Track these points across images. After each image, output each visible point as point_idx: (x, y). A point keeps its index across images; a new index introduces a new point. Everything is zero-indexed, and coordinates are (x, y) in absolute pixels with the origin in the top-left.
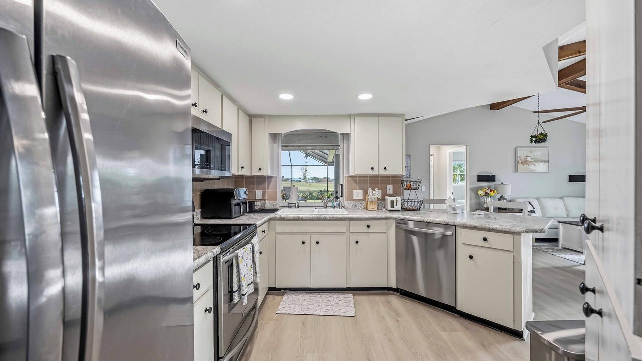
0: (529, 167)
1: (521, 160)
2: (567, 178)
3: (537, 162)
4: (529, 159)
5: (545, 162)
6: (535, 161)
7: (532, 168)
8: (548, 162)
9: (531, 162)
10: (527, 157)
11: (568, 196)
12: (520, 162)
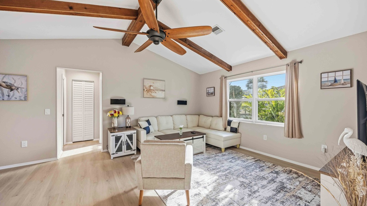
0: (152, 94)
1: (146, 88)
2: (176, 102)
3: (157, 90)
4: (152, 88)
5: (163, 90)
6: (156, 90)
7: (153, 94)
8: (164, 91)
9: (153, 90)
10: (150, 86)
11: (175, 115)
12: (145, 90)
